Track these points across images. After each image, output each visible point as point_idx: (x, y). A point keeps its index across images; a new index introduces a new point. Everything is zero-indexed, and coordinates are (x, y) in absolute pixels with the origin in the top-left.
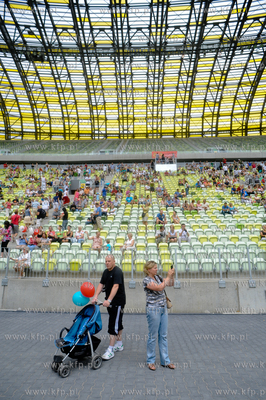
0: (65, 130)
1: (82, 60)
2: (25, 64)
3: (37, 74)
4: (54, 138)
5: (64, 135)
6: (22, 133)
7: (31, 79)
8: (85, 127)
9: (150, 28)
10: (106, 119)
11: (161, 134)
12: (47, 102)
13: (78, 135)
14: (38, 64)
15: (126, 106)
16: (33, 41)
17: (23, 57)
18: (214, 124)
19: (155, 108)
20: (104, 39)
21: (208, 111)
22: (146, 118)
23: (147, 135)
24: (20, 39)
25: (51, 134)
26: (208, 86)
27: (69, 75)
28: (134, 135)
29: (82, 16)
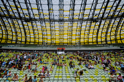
0: (34, 41)
1: (40, 22)
2: (24, 23)
3: (28, 25)
4: (31, 43)
5: (34, 42)
6: (21, 41)
7: (25, 27)
8: (41, 40)
9: (59, 15)
10: (47, 39)
11: (64, 43)
12: (30, 33)
13: (38, 43)
14: (28, 23)
15: (53, 35)
16: (27, 17)
17: (24, 21)
18: (79, 41)
19: (61, 36)
20: (47, 17)
21: (77, 37)
22: (59, 39)
23: (59, 43)
24: (24, 17)
25: (30, 42)
26: (76, 30)
27: (37, 26)
28: (55, 43)
29: (41, 12)
